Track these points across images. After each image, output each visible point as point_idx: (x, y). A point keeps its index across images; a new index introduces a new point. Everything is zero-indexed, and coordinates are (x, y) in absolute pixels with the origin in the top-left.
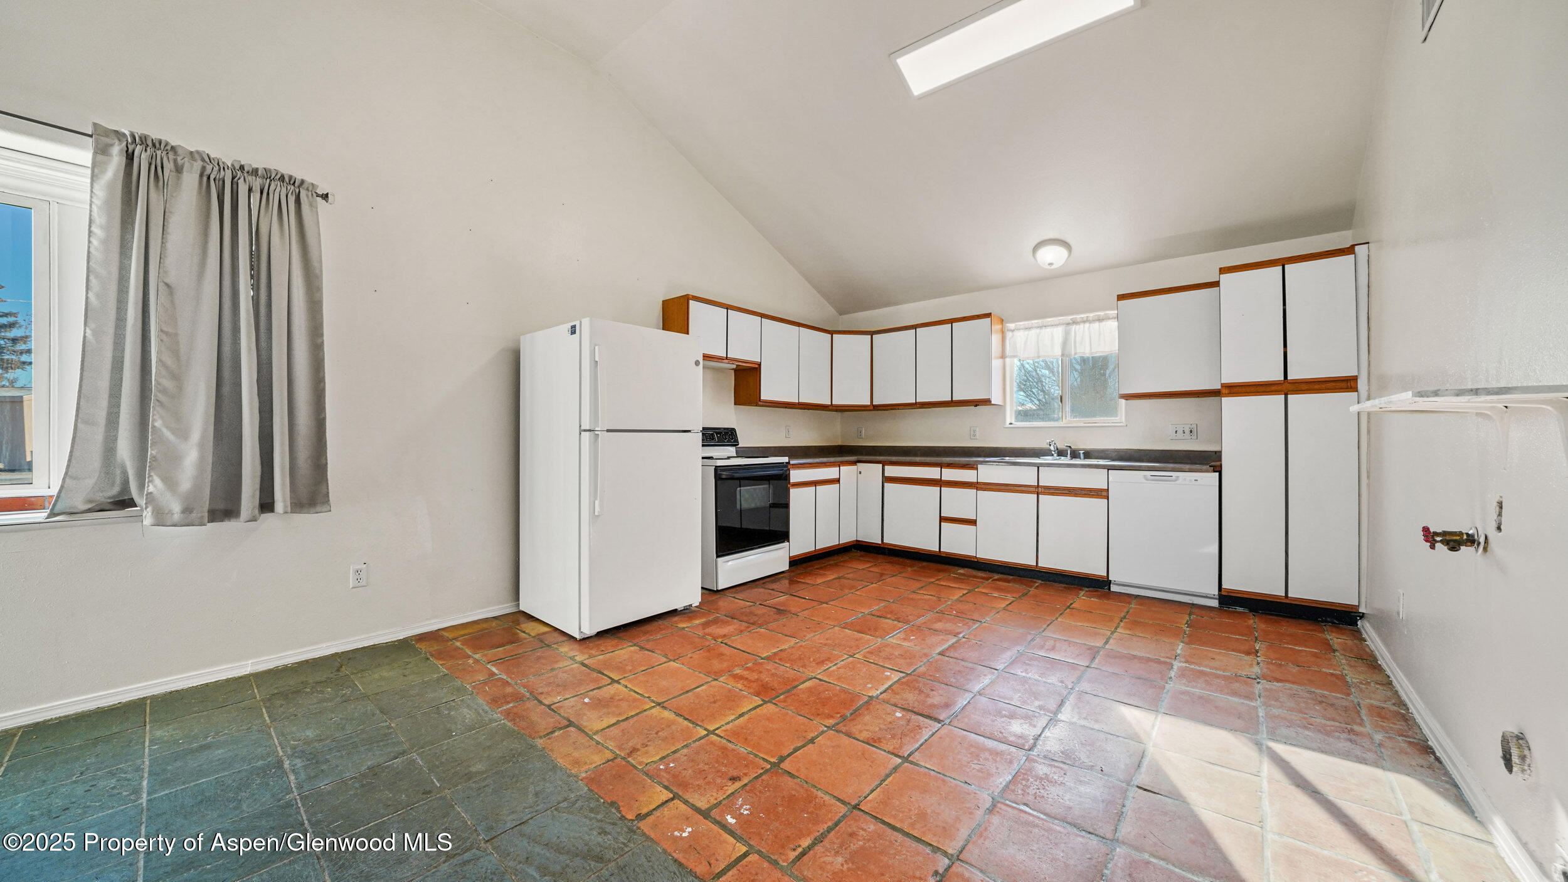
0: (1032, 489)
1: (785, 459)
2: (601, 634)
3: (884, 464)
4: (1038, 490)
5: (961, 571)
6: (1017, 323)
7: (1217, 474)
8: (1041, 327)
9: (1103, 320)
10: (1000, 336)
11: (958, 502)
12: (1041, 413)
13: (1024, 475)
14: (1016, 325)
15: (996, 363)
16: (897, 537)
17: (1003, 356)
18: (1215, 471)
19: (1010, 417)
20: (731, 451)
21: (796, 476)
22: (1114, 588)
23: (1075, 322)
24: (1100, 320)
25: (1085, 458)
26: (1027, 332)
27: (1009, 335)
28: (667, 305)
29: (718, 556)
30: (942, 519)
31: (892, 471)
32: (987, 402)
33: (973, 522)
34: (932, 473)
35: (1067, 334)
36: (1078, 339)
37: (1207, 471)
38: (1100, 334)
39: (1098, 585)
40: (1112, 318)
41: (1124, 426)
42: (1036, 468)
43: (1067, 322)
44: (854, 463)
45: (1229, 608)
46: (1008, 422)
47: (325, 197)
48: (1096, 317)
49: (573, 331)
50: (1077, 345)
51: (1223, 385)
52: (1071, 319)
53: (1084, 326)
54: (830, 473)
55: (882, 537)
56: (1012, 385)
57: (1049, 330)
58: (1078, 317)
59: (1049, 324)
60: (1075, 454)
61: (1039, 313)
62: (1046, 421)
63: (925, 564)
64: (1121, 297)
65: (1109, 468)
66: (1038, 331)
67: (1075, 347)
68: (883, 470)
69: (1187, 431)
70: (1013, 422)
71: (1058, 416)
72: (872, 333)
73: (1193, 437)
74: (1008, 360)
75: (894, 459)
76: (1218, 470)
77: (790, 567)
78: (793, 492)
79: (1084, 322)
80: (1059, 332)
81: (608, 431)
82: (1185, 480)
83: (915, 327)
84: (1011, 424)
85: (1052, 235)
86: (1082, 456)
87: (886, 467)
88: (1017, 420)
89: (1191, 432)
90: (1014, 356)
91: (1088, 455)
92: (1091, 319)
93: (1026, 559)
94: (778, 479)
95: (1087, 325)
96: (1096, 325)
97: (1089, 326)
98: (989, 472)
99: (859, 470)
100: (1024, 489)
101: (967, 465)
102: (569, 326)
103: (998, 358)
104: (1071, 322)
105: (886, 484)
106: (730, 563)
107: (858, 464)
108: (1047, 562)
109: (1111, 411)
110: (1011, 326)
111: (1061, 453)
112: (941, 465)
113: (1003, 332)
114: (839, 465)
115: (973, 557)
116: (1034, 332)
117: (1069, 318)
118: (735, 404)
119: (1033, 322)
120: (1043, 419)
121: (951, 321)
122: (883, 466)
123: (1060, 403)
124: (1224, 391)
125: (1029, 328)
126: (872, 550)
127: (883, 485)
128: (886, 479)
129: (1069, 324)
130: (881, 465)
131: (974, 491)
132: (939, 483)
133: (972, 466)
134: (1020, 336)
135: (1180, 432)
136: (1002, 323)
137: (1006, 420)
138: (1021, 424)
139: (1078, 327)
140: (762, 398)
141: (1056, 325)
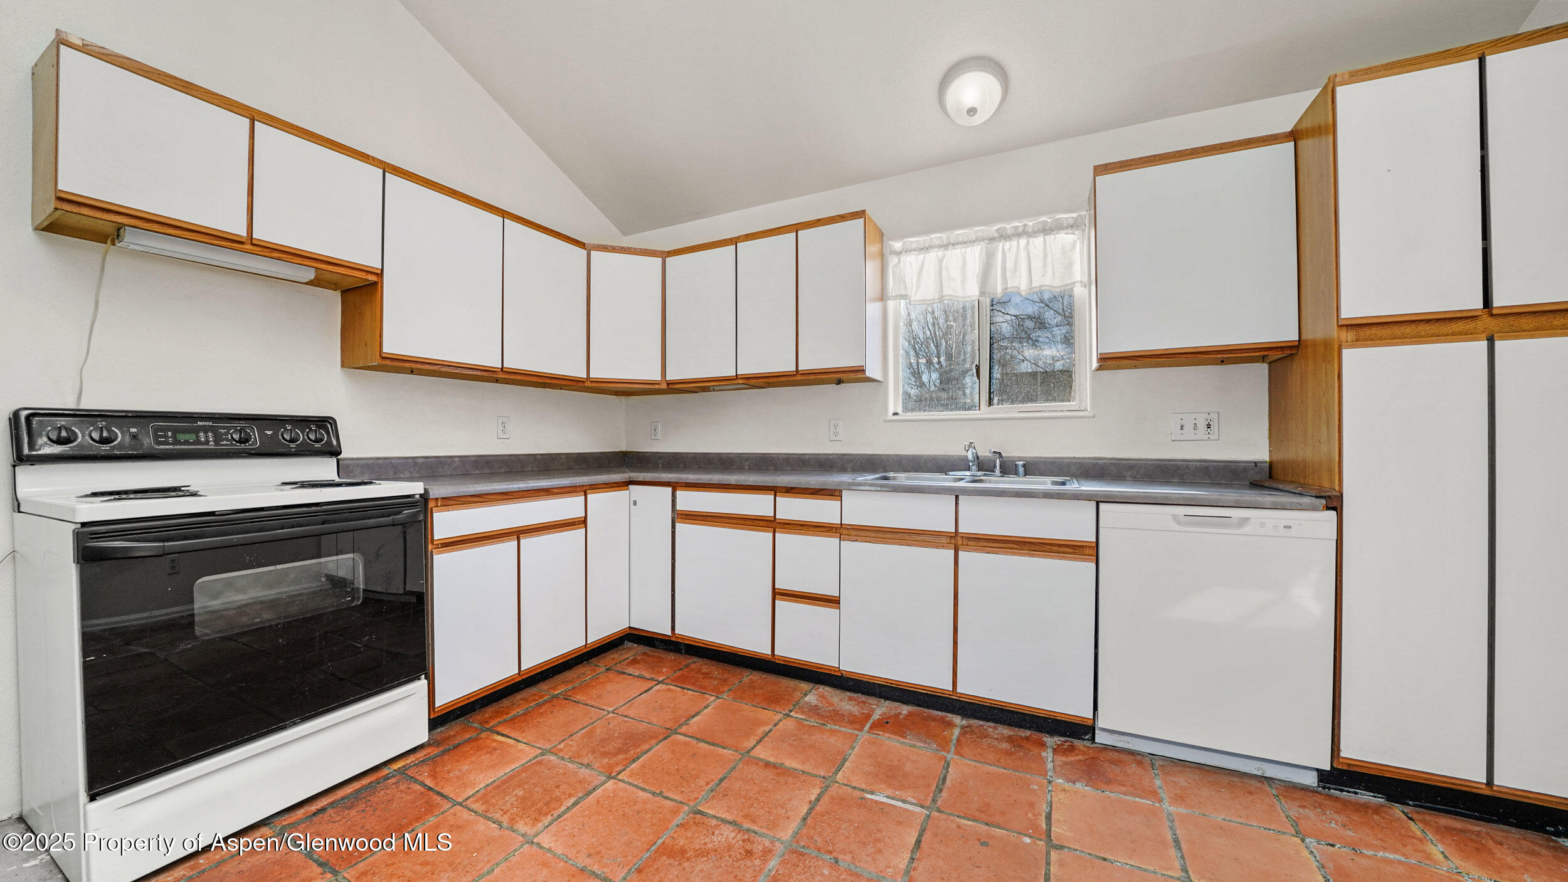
0: (942, 540)
3: (675, 486)
4: (956, 541)
5: (812, 697)
6: (905, 240)
7: (1333, 514)
8: (945, 246)
9: (1052, 230)
10: (878, 263)
11: (805, 562)
12: (944, 395)
14: (904, 243)
15: (873, 309)
17: (883, 297)
18: (1328, 508)
19: (894, 403)
20: (325, 469)
22: (1100, 738)
23: (1004, 236)
24: (1046, 230)
26: (921, 257)
27: (893, 260)
30: (777, 594)
31: (689, 500)
32: (857, 374)
33: (833, 602)
34: (758, 505)
35: (990, 256)
36: (1010, 265)
37: (1312, 509)
38: (1045, 257)
40: (1067, 228)
41: (1090, 417)
42: (954, 497)
43: (990, 236)
44: (619, 486)
45: (1342, 791)
46: (891, 411)
48: (1040, 225)
50: (1008, 274)
52: (998, 230)
53: (1018, 243)
54: (568, 507)
56: (898, 345)
57: (958, 251)
58: (1009, 227)
59: (961, 239)
60: (1011, 469)
62: (952, 410)
64: (1102, 170)
65: (1101, 500)
66: (940, 253)
67: (1004, 277)
68: (674, 499)
69: (1202, 424)
70: (900, 411)
71: (972, 401)
72: (661, 254)
73: (1212, 437)
74: (891, 304)
75: (692, 478)
76: (1330, 503)
79: (1019, 235)
80: (974, 255)
82: (1262, 525)
83: (733, 242)
84: (895, 414)
86: (1021, 470)
87: (678, 493)
88: (906, 409)
89: (1209, 426)
90: (901, 297)
91: (1032, 468)
92: (1030, 230)
95: (1023, 241)
96: (1038, 241)
97: (1028, 243)
98: (860, 505)
99: (632, 499)
100: (932, 539)
101: (823, 490)
103: (874, 300)
104: (996, 235)
105: (678, 526)
107: (631, 487)
110: (897, 245)
111: (985, 467)
112: (775, 490)
113: (882, 256)
115: (832, 667)
116: (933, 256)
117: (992, 230)
118: (343, 366)
119: (932, 237)
120: (946, 407)
121: (796, 228)
122: (673, 492)
123: (975, 378)
124: (1345, 336)
125: (924, 249)
126: (657, 643)
127: (673, 527)
128: (680, 516)
129: (992, 239)
130: (670, 489)
131: (832, 542)
132: (772, 524)
133: (833, 493)
134: (911, 262)
135: (1189, 427)
136: (882, 241)
137: (886, 408)
138: (910, 416)
139: (1007, 245)
140: (385, 350)
141: (972, 242)
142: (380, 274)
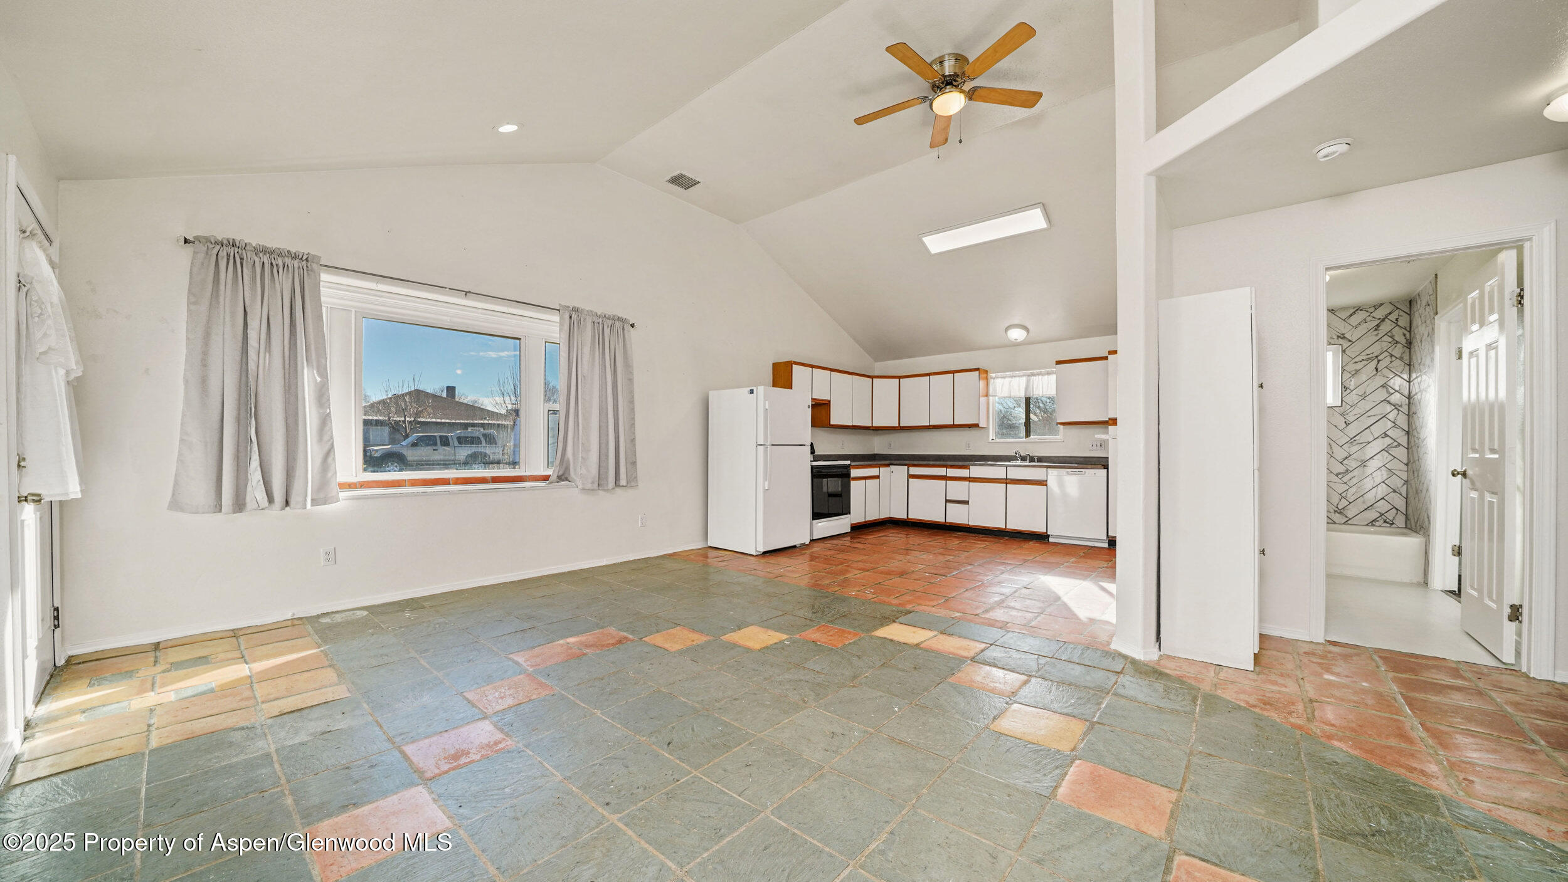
0: (1002, 481)
1: (848, 462)
2: (765, 553)
3: (909, 466)
4: (1007, 481)
5: (960, 533)
6: (996, 374)
7: (1106, 470)
8: (1012, 377)
9: (1048, 375)
10: (985, 382)
11: (957, 490)
12: (1010, 433)
13: (997, 472)
14: (996, 376)
15: (983, 400)
16: (916, 514)
17: (987, 395)
18: (1104, 469)
19: (991, 435)
21: (854, 473)
22: (1051, 540)
23: (1033, 375)
25: (1038, 462)
26: (1002, 380)
27: (991, 382)
28: (776, 367)
29: (813, 519)
30: (947, 501)
31: (914, 470)
32: (977, 426)
33: (967, 503)
34: (941, 471)
35: (1028, 382)
36: (1035, 386)
37: (1100, 469)
38: (1047, 383)
39: (1041, 538)
40: (1053, 375)
41: (1062, 442)
42: (1006, 468)
43: (1028, 374)
44: (888, 465)
46: (991, 438)
47: (632, 326)
48: (1044, 373)
49: (752, 392)
50: (1034, 390)
51: (1109, 419)
53: (1038, 377)
54: (873, 471)
55: (908, 514)
56: (992, 415)
57: (1017, 379)
58: (1035, 371)
59: (1017, 375)
60: (1032, 459)
61: (1011, 368)
63: (936, 530)
64: (1058, 363)
65: (1048, 467)
66: (1010, 379)
68: (908, 470)
69: (1099, 445)
70: (993, 439)
71: (1019, 435)
72: (900, 378)
73: (1094, 449)
74: (990, 398)
75: (916, 463)
76: (1106, 467)
77: (851, 530)
78: (853, 483)
79: (1038, 375)
80: (1023, 380)
81: (772, 445)
82: (1089, 474)
83: (929, 375)
85: (1016, 322)
86: (1036, 460)
87: (910, 468)
88: (995, 438)
89: (1101, 445)
90: (995, 396)
91: (1040, 459)
92: (1041, 373)
93: (1000, 524)
94: (844, 475)
95: (1040, 377)
96: (1046, 377)
97: (1042, 377)
98: (976, 471)
99: (895, 470)
100: (999, 481)
101: (963, 466)
102: (749, 389)
103: (983, 396)
104: (1030, 374)
105: (910, 480)
106: (819, 524)
107: (892, 466)
108: (1012, 526)
109: (1056, 433)
110: (993, 376)
111: (1023, 459)
112: (946, 466)
113: (987, 380)
114: (879, 466)
115: (966, 525)
116: (1007, 380)
117: (1029, 372)
118: (813, 426)
119: (1007, 373)
120: (1013, 437)
121: (954, 372)
122: (908, 468)
123: (1024, 427)
124: (1110, 422)
125: (1004, 377)
126: (900, 523)
127: (908, 480)
128: (910, 476)
129: (1029, 376)
130: (906, 467)
131: (967, 483)
132: (945, 478)
133: (967, 467)
134: (999, 382)
135: (1095, 446)
136: (987, 374)
137: (988, 437)
138: (998, 440)
139: (1035, 378)
140: (831, 423)
141: (1021, 376)
142: (829, 401)
